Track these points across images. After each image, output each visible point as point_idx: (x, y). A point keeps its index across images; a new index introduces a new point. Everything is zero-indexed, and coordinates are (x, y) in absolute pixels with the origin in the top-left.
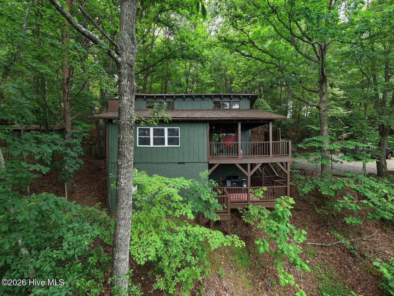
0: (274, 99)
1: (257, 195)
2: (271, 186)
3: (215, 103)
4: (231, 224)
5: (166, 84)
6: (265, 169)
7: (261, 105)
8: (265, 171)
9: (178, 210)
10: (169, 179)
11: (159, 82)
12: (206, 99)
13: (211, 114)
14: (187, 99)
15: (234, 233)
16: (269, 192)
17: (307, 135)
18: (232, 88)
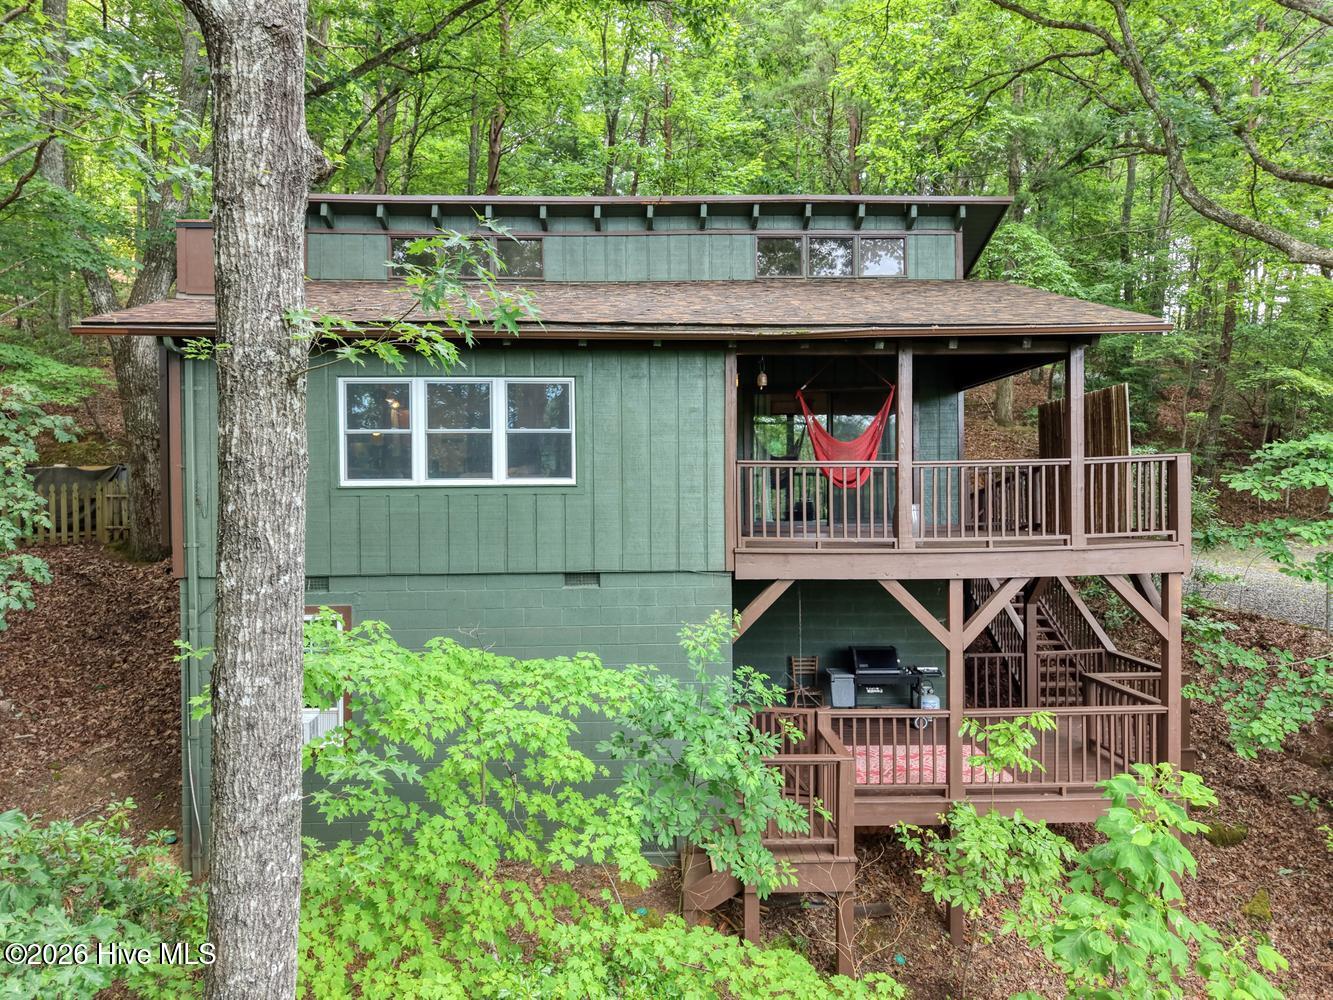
0: (1093, 224)
1: (1000, 752)
2: (1073, 704)
3: (768, 246)
4: (859, 914)
5: (493, 142)
6: (1039, 612)
7: (1019, 257)
8: (1042, 623)
9: (564, 836)
10: (512, 666)
11: (453, 133)
12: (718, 224)
13: (747, 304)
14: (613, 226)
15: (877, 965)
16: (1064, 740)
17: (1273, 426)
18: (858, 163)
